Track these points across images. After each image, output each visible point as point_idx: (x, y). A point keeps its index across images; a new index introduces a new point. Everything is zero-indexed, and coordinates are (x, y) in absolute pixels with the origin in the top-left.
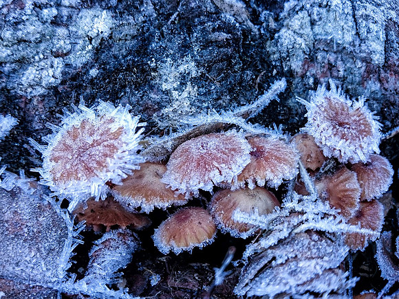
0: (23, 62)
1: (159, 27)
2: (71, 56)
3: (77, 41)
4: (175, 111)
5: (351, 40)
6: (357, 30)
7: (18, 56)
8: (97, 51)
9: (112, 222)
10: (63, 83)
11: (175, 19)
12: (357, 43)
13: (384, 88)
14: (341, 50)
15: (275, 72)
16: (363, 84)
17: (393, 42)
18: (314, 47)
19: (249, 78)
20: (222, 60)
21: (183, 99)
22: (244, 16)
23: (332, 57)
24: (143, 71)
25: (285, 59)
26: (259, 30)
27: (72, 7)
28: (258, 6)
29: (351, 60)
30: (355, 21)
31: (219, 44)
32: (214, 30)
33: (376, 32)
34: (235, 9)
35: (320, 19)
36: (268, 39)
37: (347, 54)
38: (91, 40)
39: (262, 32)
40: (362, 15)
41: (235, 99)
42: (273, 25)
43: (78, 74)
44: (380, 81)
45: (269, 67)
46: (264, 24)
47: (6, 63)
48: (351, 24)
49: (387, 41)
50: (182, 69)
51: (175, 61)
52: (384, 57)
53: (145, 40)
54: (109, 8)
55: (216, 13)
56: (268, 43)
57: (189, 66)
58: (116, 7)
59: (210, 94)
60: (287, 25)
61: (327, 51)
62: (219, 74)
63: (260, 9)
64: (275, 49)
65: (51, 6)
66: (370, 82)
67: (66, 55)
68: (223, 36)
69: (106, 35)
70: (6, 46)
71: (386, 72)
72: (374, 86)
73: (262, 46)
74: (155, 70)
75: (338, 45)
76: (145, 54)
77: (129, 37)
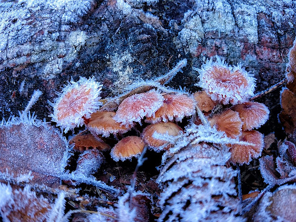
0: (44, 62)
1: (110, 37)
2: (66, 57)
3: (69, 48)
4: (121, 83)
5: (231, 29)
6: (236, 22)
7: (41, 59)
8: (79, 53)
9: (89, 145)
10: (63, 71)
11: (119, 31)
12: (236, 30)
13: (260, 59)
14: (224, 37)
15: (179, 55)
16: (242, 57)
17: (263, 26)
18: (205, 37)
19: (163, 60)
20: (145, 51)
21: (125, 75)
22: (158, 24)
23: (218, 43)
24: (103, 62)
25: (185, 47)
26: (168, 31)
27: (66, 31)
28: (167, 18)
29: (232, 42)
30: (234, 16)
31: (143, 42)
32: (140, 34)
33: (250, 21)
34: (152, 21)
35: (208, 19)
36: (174, 37)
37: (229, 38)
38: (76, 48)
39: (170, 32)
40: (239, 12)
41: (155, 73)
42: (177, 27)
43: (70, 66)
44: (256, 54)
45: (175, 53)
46: (171, 28)
47: (36, 63)
48: (230, 18)
49: (259, 26)
50: (123, 58)
51: (119, 54)
52: (257, 37)
53: (103, 45)
54: (84, 30)
55: (141, 24)
56: (174, 38)
57: (127, 57)
58: (88, 29)
59: (140, 71)
60: (186, 26)
61: (214, 39)
62: (145, 59)
63: (169, 19)
64: (179, 42)
65: (56, 32)
66: (248, 55)
67: (64, 56)
68: (146, 36)
69: (83, 44)
70: (36, 54)
71: (260, 47)
72: (251, 58)
73: (170, 40)
74: (109, 60)
75: (222, 33)
76: (103, 52)
77: (95, 44)
